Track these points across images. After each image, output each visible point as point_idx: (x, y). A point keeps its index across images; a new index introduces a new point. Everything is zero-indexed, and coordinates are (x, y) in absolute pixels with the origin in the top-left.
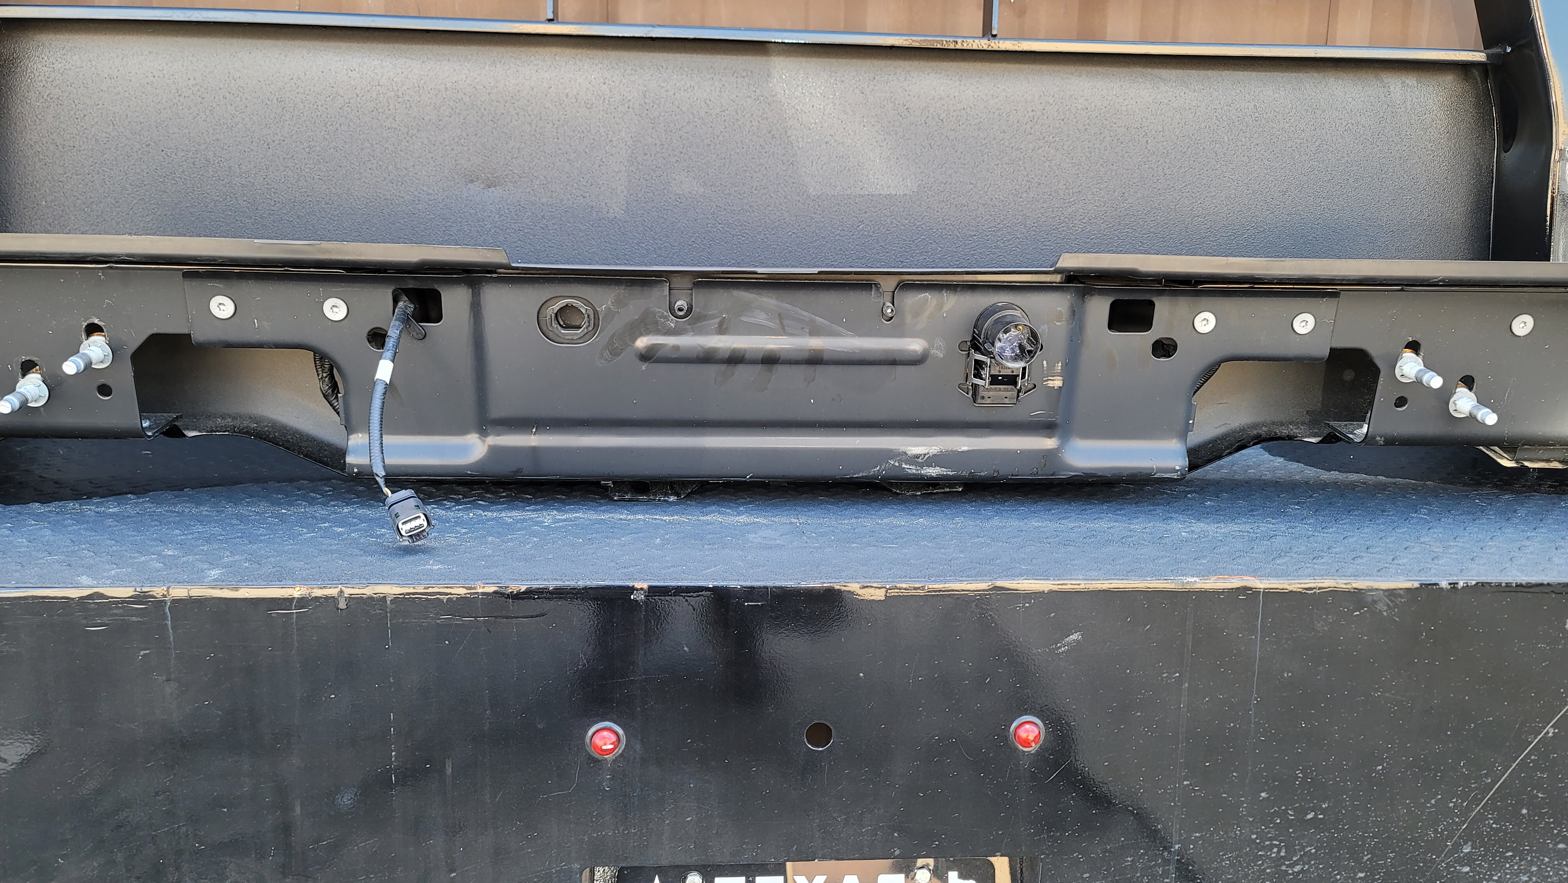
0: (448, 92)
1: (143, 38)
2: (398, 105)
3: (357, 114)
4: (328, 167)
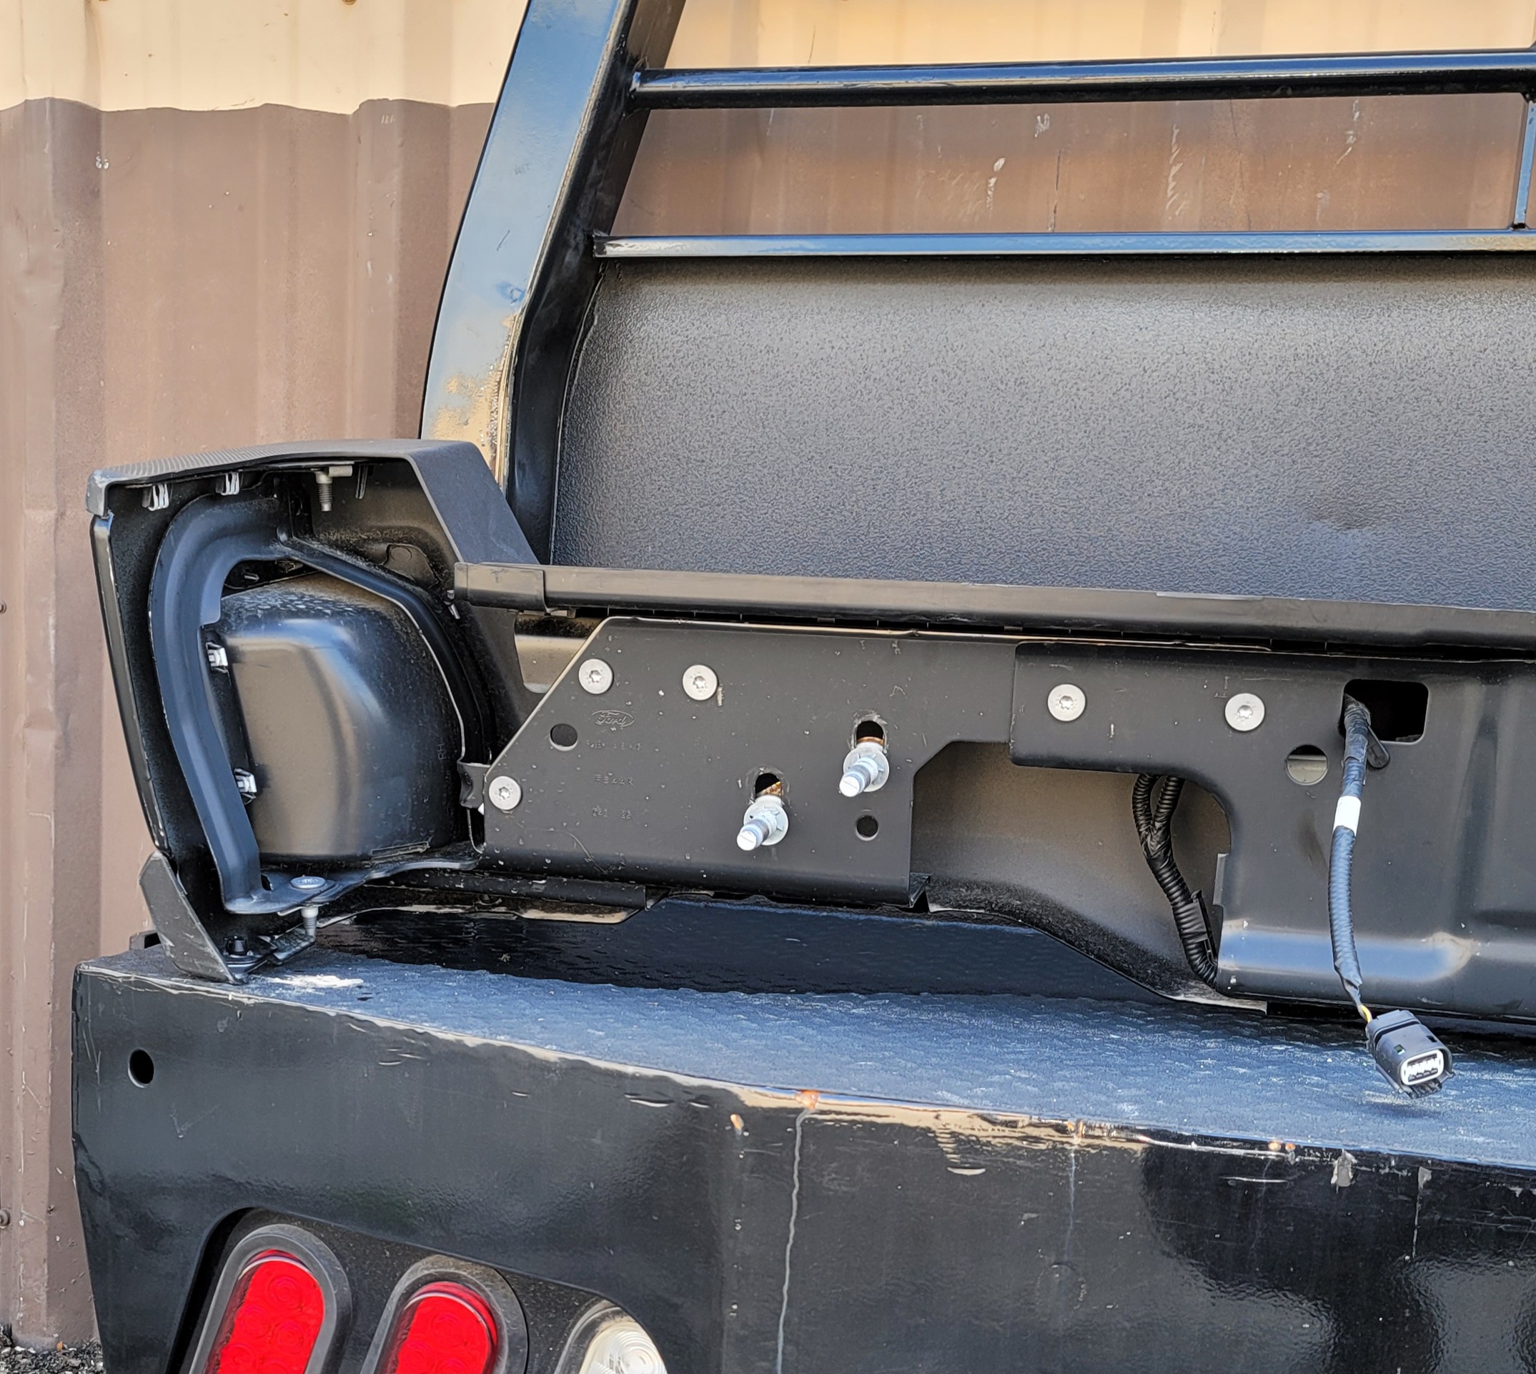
0: (1299, 363)
1: (824, 287)
2: (1210, 386)
3: (1140, 402)
4: (1080, 492)
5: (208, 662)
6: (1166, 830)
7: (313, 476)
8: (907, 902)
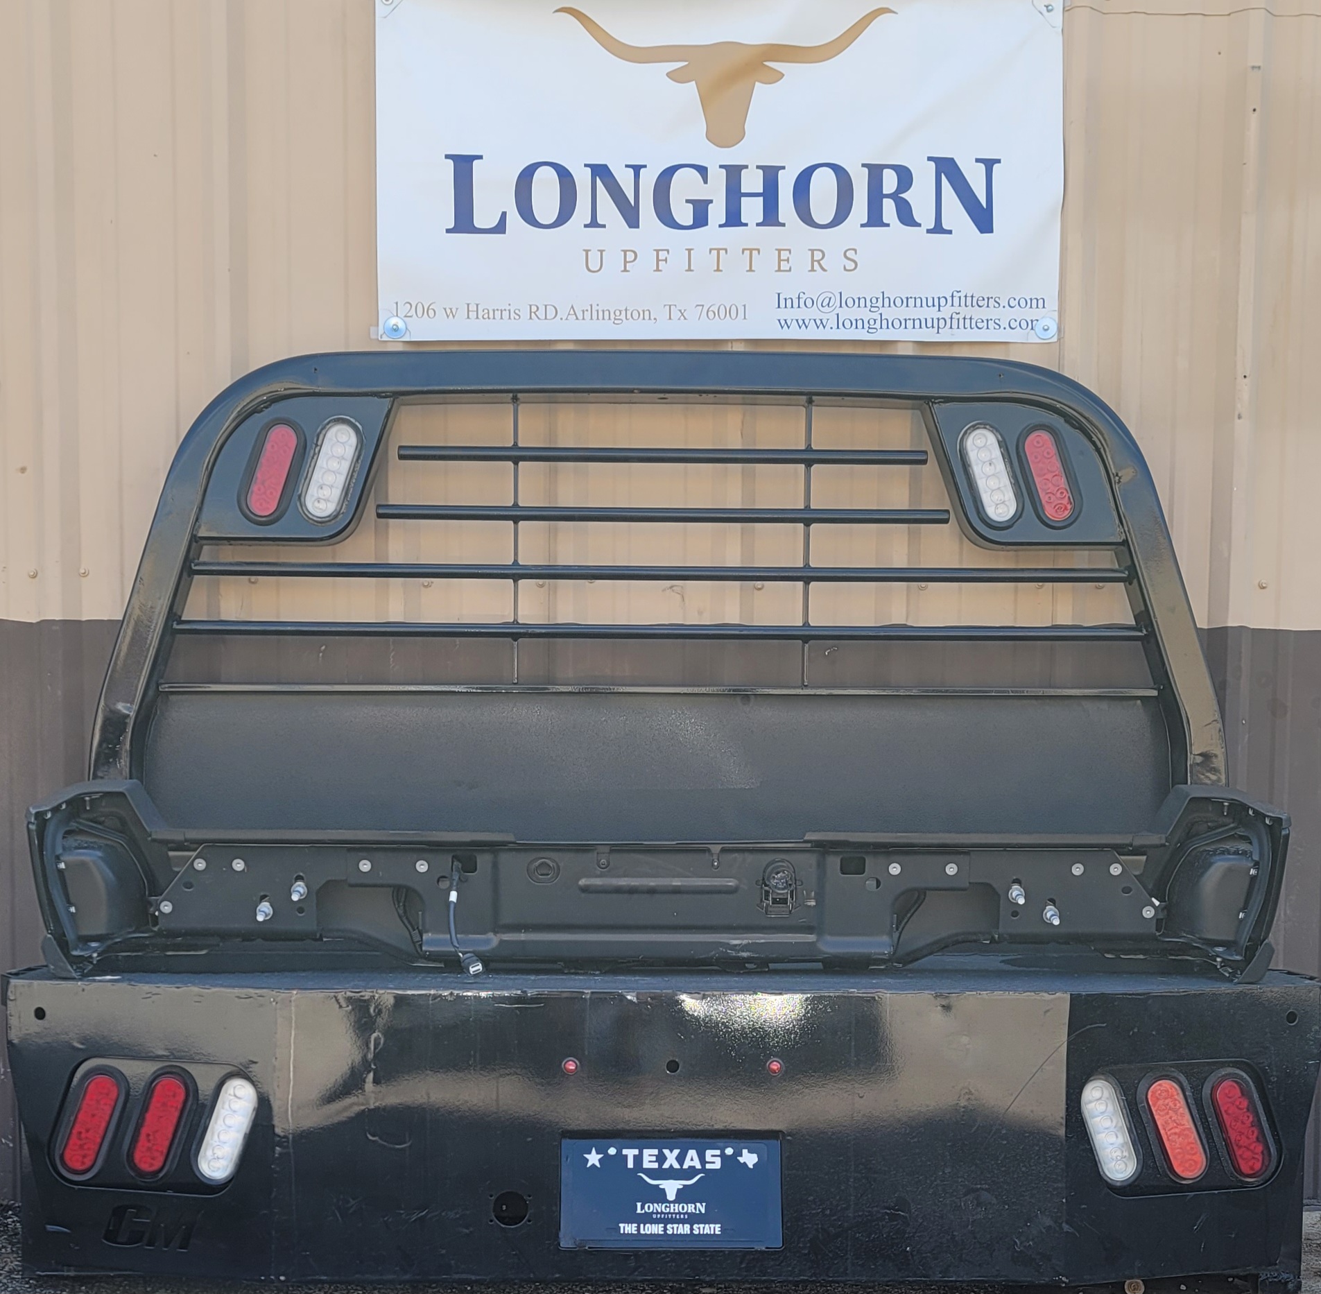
5: (57, 867)
6: (404, 906)
7: (83, 798)
8: (316, 936)
